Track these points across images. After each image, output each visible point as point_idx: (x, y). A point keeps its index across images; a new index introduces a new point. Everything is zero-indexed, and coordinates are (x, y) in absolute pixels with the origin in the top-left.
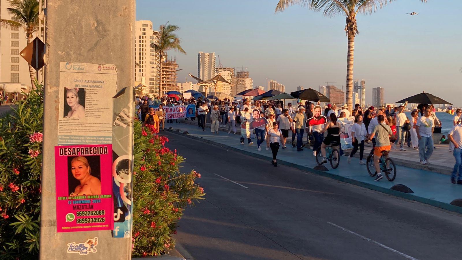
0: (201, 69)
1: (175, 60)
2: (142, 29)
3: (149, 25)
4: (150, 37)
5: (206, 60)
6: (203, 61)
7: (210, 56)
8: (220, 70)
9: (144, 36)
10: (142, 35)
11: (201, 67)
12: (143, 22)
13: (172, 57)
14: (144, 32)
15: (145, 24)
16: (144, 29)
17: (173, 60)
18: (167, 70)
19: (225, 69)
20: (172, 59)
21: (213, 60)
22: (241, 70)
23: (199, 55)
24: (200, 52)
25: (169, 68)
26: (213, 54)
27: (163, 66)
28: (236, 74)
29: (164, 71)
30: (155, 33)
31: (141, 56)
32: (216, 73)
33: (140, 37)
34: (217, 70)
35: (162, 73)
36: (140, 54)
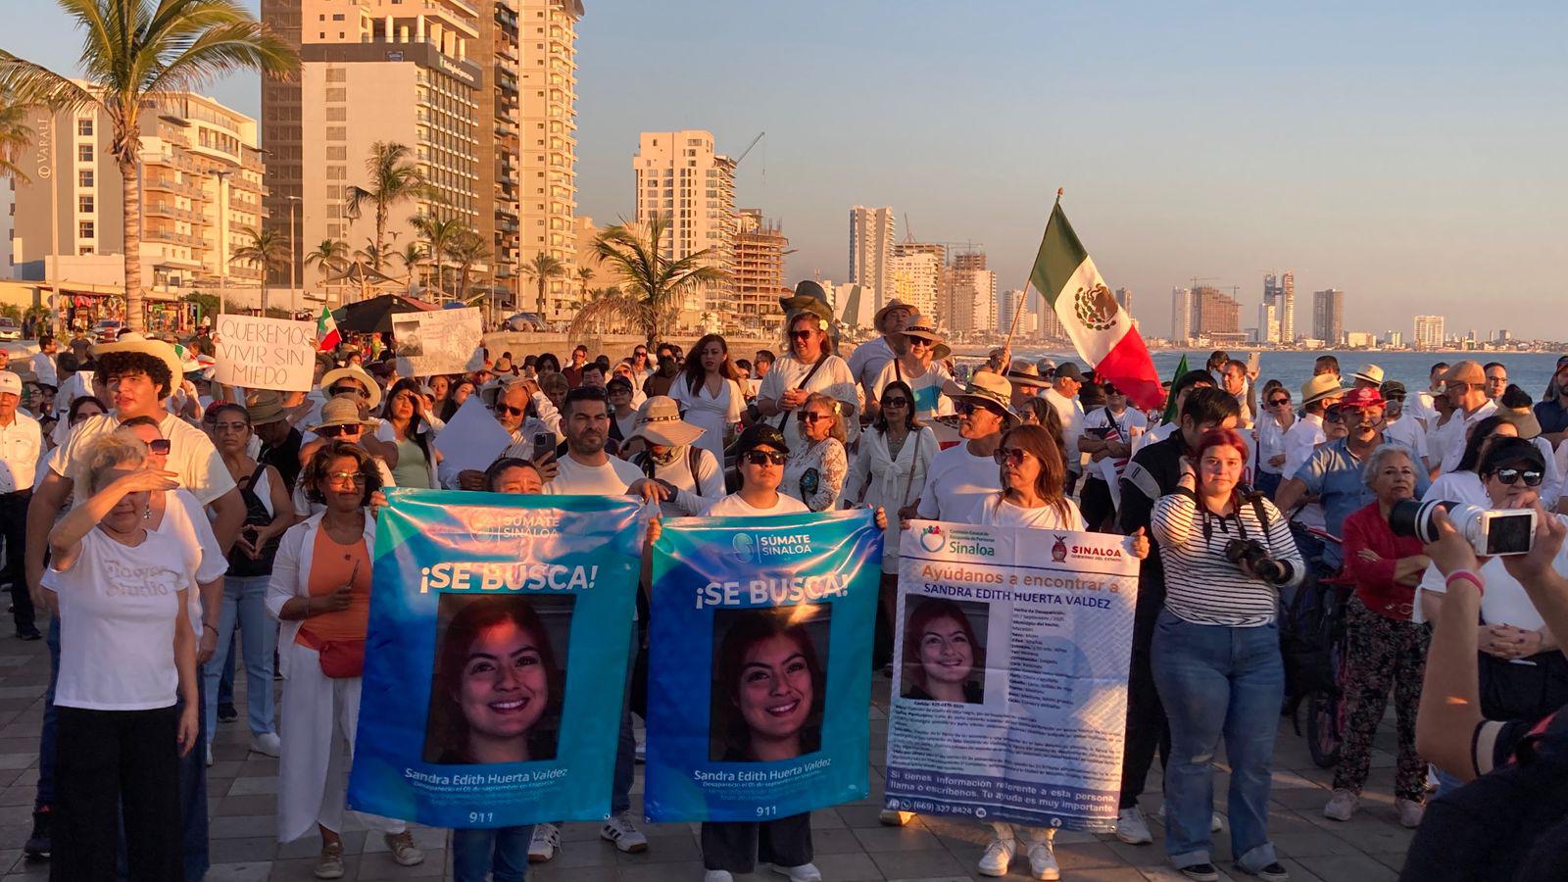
0: (857, 250)
1: (779, 227)
2: (687, 153)
3: (704, 143)
4: (708, 171)
5: (870, 225)
6: (863, 229)
7: (880, 215)
8: (908, 251)
9: (692, 168)
10: (687, 168)
11: (857, 244)
12: (689, 135)
13: (771, 221)
14: (693, 158)
15: (694, 141)
16: (693, 153)
17: (775, 228)
18: (759, 252)
19: (921, 249)
20: (771, 227)
21: (887, 226)
22: (967, 250)
23: (852, 214)
24: (854, 208)
25: (765, 247)
26: (888, 212)
27: (747, 243)
28: (952, 259)
29: (752, 255)
30: (720, 162)
31: (686, 219)
32: (896, 260)
33: (683, 172)
34: (900, 251)
35: (743, 260)
36: (683, 213)
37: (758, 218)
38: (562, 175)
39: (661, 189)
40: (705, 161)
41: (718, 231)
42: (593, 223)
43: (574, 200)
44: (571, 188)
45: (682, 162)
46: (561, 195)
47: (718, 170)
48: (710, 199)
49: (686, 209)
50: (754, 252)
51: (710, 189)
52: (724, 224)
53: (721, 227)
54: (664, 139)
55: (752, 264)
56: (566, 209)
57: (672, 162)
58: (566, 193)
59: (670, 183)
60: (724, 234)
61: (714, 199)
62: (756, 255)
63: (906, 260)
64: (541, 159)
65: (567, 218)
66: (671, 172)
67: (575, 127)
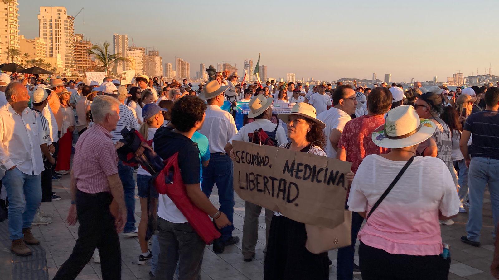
0: (116, 48)
1: (90, 40)
2: (57, 14)
3: (63, 11)
4: (65, 21)
5: (120, 40)
6: (118, 42)
7: (124, 37)
8: (133, 49)
9: (59, 19)
10: (57, 19)
11: (116, 46)
12: (58, 8)
13: (87, 38)
14: (59, 16)
15: (60, 10)
16: (59, 14)
17: (88, 40)
18: (83, 48)
19: (137, 49)
20: (87, 40)
21: (126, 41)
22: (153, 50)
23: (114, 36)
24: (115, 34)
25: (85, 47)
26: (126, 36)
27: (78, 45)
28: (148, 52)
29: (80, 49)
30: (69, 18)
31: (57, 36)
32: (129, 52)
33: (56, 21)
34: (130, 49)
35: (77, 51)
36: (56, 35)
37: (82, 37)
38: (14, 20)
39: (48, 26)
40: (64, 17)
41: (69, 41)
42: (25, 37)
43: (18, 29)
44: (17, 25)
45: (56, 17)
46: (14, 27)
47: (68, 20)
48: (66, 30)
49: (57, 33)
50: (81, 48)
51: (65, 27)
52: (71, 39)
53: (70, 39)
54: (49, 9)
55: (80, 52)
56: (15, 32)
57: (52, 17)
58: (15, 27)
59: (51, 24)
60: (71, 42)
61: (67, 30)
62: (82, 49)
63: (132, 52)
64: (6, 15)
65: (16, 35)
66: (51, 20)
67: (18, 4)
